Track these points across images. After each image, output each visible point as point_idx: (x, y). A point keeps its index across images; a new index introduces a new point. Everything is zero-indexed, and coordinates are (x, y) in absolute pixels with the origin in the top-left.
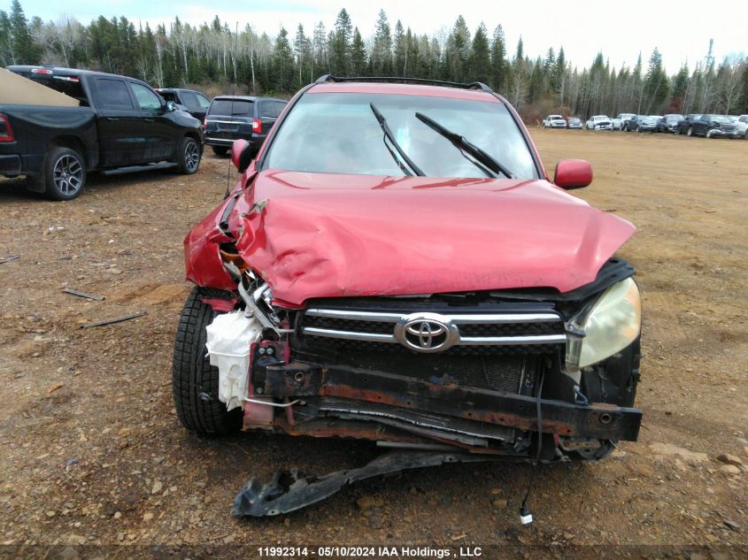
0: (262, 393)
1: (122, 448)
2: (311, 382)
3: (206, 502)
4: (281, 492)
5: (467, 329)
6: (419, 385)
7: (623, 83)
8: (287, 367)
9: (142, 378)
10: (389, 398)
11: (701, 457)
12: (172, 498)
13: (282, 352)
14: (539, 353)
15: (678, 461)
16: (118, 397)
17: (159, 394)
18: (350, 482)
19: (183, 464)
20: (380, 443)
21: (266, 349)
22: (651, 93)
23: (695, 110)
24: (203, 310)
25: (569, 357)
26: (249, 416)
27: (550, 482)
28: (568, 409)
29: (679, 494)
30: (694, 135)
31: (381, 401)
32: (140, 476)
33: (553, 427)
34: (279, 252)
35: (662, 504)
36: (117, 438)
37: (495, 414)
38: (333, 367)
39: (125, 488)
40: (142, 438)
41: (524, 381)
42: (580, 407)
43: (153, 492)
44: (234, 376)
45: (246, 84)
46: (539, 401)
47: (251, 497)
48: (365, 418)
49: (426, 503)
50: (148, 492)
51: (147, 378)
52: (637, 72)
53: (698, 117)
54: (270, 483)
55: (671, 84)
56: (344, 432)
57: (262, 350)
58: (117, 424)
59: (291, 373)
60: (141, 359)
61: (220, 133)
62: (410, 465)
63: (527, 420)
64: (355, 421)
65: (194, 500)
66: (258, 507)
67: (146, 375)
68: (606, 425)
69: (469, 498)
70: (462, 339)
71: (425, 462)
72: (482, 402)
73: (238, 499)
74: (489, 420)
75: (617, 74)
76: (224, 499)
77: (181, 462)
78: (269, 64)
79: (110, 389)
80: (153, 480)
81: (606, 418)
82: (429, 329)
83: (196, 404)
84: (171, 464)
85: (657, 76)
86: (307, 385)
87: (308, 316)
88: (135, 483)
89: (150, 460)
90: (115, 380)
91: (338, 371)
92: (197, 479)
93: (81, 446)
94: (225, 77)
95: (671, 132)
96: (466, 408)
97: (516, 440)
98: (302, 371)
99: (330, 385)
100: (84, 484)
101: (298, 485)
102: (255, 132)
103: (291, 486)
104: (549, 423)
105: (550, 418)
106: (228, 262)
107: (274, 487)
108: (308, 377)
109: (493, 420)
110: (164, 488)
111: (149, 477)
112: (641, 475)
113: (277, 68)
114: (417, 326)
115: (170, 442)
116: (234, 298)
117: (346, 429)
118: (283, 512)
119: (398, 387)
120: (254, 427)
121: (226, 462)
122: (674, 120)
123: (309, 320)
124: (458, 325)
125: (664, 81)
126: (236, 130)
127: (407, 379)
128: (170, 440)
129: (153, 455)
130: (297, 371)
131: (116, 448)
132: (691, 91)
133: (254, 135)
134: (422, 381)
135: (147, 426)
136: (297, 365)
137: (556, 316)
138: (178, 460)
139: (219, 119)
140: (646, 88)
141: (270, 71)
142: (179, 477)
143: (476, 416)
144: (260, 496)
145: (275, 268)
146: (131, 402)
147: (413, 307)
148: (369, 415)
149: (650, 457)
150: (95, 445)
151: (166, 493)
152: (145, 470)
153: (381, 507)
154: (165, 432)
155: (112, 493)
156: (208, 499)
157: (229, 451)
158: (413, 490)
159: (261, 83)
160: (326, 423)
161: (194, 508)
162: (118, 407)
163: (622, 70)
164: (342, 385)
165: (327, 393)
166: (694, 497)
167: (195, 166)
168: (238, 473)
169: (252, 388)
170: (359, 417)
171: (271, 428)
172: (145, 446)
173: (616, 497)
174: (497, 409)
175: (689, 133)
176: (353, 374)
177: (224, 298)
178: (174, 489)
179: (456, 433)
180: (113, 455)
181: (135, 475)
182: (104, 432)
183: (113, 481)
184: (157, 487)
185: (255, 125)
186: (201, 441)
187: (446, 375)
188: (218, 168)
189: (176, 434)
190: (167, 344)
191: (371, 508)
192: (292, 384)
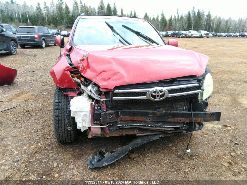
0: (97, 123)
1: (34, 153)
2: (115, 117)
3: (77, 166)
4: (102, 158)
5: (171, 91)
6: (153, 112)
7: (154, 22)
8: (107, 112)
9: (30, 127)
10: (143, 118)
11: (220, 126)
12: (63, 167)
13: (103, 107)
14: (193, 96)
15: (214, 128)
16: (23, 136)
17: (39, 132)
18: (131, 149)
19: (61, 155)
20: (137, 135)
21: (97, 107)
22: (162, 25)
23: (175, 30)
24: (63, 97)
25: (199, 97)
26: (93, 132)
27: (184, 140)
28: (201, 114)
29: (219, 137)
30: (176, 37)
31: (140, 120)
32: (47, 162)
33: (196, 120)
34: (99, 72)
35: (217, 141)
36: (30, 150)
37: (178, 119)
38: (123, 110)
39: (42, 167)
40: (41, 149)
41: (186, 107)
42: (204, 113)
43: (55, 166)
44: (84, 119)
45: (26, 23)
46: (192, 112)
47: (92, 161)
48: (133, 127)
49: (151, 152)
50: (52, 167)
51: (32, 128)
52: (158, 19)
53: (177, 32)
54: (97, 156)
55: (168, 22)
56: (125, 133)
57: (96, 108)
58: (28, 145)
59: (109, 114)
60: (26, 121)
61: (23, 39)
62: (149, 140)
63: (188, 119)
64: (130, 128)
65: (72, 166)
66: (96, 164)
67: (31, 127)
68: (212, 117)
69: (164, 149)
70: (170, 95)
71: (154, 138)
72: (174, 115)
73: (88, 163)
74: (176, 121)
75: (152, 19)
76: (82, 164)
77: (60, 154)
78: (34, 16)
79: (18, 133)
80: (52, 162)
81: (212, 115)
82: (159, 93)
83: (65, 132)
84: (56, 156)
85: (163, 19)
86: (114, 118)
87: (115, 93)
88: (46, 165)
89: (48, 156)
90: (19, 130)
91: (125, 112)
92: (70, 159)
93: (17, 155)
94: (17, 21)
95: (170, 36)
96: (169, 118)
97: (183, 126)
98: (112, 113)
99: (122, 117)
100: (26, 168)
101: (107, 155)
102: (36, 39)
103: (105, 155)
104: (195, 119)
105: (196, 118)
106: (75, 78)
107: (99, 157)
108: (114, 115)
109: (178, 121)
110: (58, 164)
111: (50, 161)
112: (207, 134)
113: (37, 17)
114: (155, 92)
115: (52, 148)
116: (77, 91)
117: (125, 132)
118: (109, 164)
119: (146, 114)
120: (94, 136)
121: (77, 152)
122: (170, 33)
123: (115, 94)
124: (168, 90)
125: (166, 21)
126: (29, 38)
127: (149, 111)
128: (52, 147)
129: (48, 154)
130: (111, 113)
131: (32, 154)
132: (174, 24)
133: (36, 40)
134: (154, 111)
135: (41, 144)
136: (110, 111)
137: (198, 84)
138: (59, 154)
139: (22, 34)
140: (161, 23)
141: (35, 18)
142: (62, 159)
143: (172, 120)
144: (96, 161)
145: (98, 78)
146: (29, 137)
147: (153, 86)
148: (134, 125)
149: (207, 128)
150: (23, 154)
151: (60, 166)
152: (47, 159)
153: (138, 156)
154: (49, 146)
155: (39, 169)
156: (77, 165)
157: (76, 148)
158: (146, 150)
159: (32, 22)
160: (118, 131)
161: (73, 169)
162: (25, 139)
163: (153, 18)
164: (126, 116)
165: (120, 120)
166: (224, 138)
167: (15, 52)
168: (83, 154)
169: (93, 122)
170: (131, 127)
171: (100, 135)
172: (43, 151)
173: (204, 141)
174: (179, 117)
175: (175, 36)
176: (130, 112)
177: (73, 92)
178: (62, 164)
179: (164, 127)
180: (31, 156)
181: (44, 162)
182: (24, 149)
183: (36, 166)
184: (55, 165)
185: (36, 36)
186: (64, 146)
187: (161, 108)
188: (24, 52)
189: (53, 145)
190: (34, 115)
191: (135, 157)
192: (109, 119)
